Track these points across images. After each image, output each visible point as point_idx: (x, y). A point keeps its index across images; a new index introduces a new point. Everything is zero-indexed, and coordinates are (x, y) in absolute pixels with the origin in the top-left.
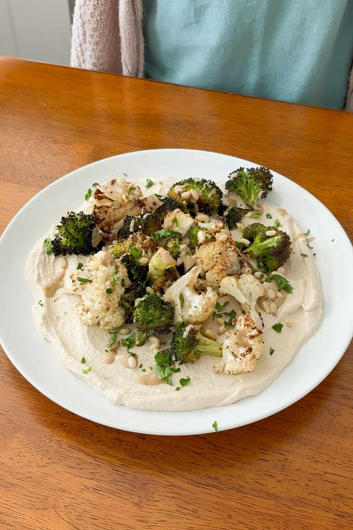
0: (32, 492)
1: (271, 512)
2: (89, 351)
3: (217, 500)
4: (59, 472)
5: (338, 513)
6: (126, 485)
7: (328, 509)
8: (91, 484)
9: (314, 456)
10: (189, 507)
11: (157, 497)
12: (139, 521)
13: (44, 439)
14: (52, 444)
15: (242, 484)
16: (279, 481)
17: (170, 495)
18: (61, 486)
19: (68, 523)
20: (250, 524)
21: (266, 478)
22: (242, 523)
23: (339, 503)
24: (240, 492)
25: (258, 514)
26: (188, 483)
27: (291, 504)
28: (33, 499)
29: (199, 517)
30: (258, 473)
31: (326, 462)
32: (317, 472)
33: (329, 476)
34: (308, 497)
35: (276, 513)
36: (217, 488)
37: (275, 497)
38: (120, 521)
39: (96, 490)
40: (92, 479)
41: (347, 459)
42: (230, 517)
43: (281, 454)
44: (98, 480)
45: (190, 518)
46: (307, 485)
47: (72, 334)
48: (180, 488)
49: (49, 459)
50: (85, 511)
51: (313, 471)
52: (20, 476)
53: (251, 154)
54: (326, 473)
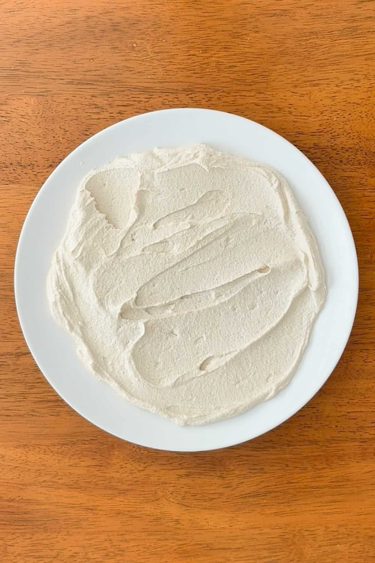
0: (144, 491)
1: (315, 454)
2: (145, 387)
3: (275, 457)
4: (156, 471)
5: (362, 440)
6: (208, 466)
7: (353, 440)
8: (183, 472)
9: (338, 402)
10: (258, 467)
11: (232, 467)
12: (226, 487)
13: (134, 449)
14: (142, 452)
15: (290, 439)
16: (316, 429)
17: (241, 463)
18: (162, 480)
19: (178, 504)
20: (301, 466)
21: (306, 429)
22: (297, 467)
23: (361, 433)
24: (290, 446)
25: (306, 458)
26: (252, 451)
27: (327, 444)
28: (147, 496)
29: (266, 473)
30: (300, 427)
31: (347, 404)
32: (342, 414)
33: (351, 414)
34: (339, 435)
35: (317, 454)
36: (273, 448)
37: (315, 442)
38: (213, 492)
39: (187, 475)
40: (182, 468)
41: (362, 397)
42: (287, 466)
43: (313, 408)
44: (186, 468)
45: (259, 475)
46: (336, 426)
47: (124, 372)
48: (247, 456)
49: (145, 463)
50: (186, 492)
51: (339, 414)
52: (130, 482)
53: (214, 59)
54: (348, 413)
